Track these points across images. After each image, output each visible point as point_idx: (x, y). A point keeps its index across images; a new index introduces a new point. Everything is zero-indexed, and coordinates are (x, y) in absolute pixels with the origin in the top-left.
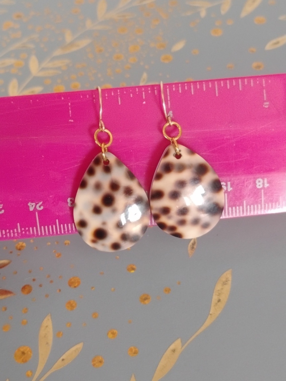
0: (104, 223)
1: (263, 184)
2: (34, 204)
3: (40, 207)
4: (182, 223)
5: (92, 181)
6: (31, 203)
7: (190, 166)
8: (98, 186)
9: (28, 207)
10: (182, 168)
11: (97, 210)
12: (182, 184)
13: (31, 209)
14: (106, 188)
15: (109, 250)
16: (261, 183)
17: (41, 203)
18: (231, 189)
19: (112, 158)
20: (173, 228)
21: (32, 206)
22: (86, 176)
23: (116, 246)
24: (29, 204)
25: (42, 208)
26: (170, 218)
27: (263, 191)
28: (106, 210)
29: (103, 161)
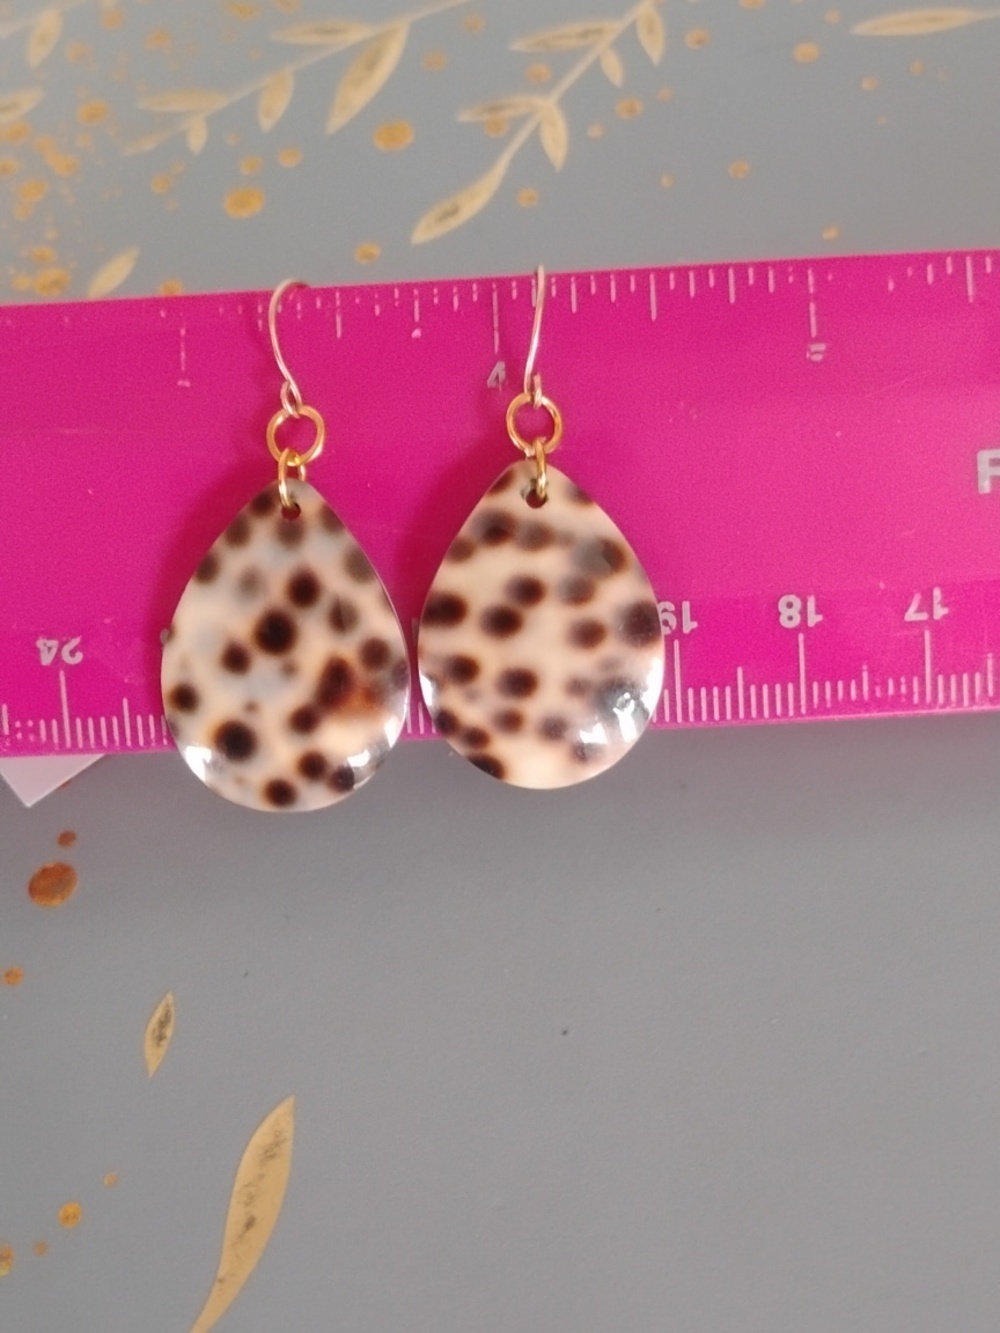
0: (251, 707)
1: (804, 612)
2: (54, 643)
3: (72, 653)
4: (511, 722)
5: (234, 562)
6: (45, 641)
7: (566, 540)
8: (250, 583)
9: (37, 651)
10: (539, 538)
11: (235, 660)
12: (529, 591)
13: (46, 659)
14: (275, 594)
15: (257, 802)
16: (795, 612)
17: (75, 642)
18: (695, 625)
19: (311, 502)
20: (477, 738)
21: (50, 649)
22: (220, 545)
23: (280, 793)
24: (41, 643)
25: (79, 657)
26: (472, 697)
27: (801, 637)
28: (264, 665)
29: (280, 508)
